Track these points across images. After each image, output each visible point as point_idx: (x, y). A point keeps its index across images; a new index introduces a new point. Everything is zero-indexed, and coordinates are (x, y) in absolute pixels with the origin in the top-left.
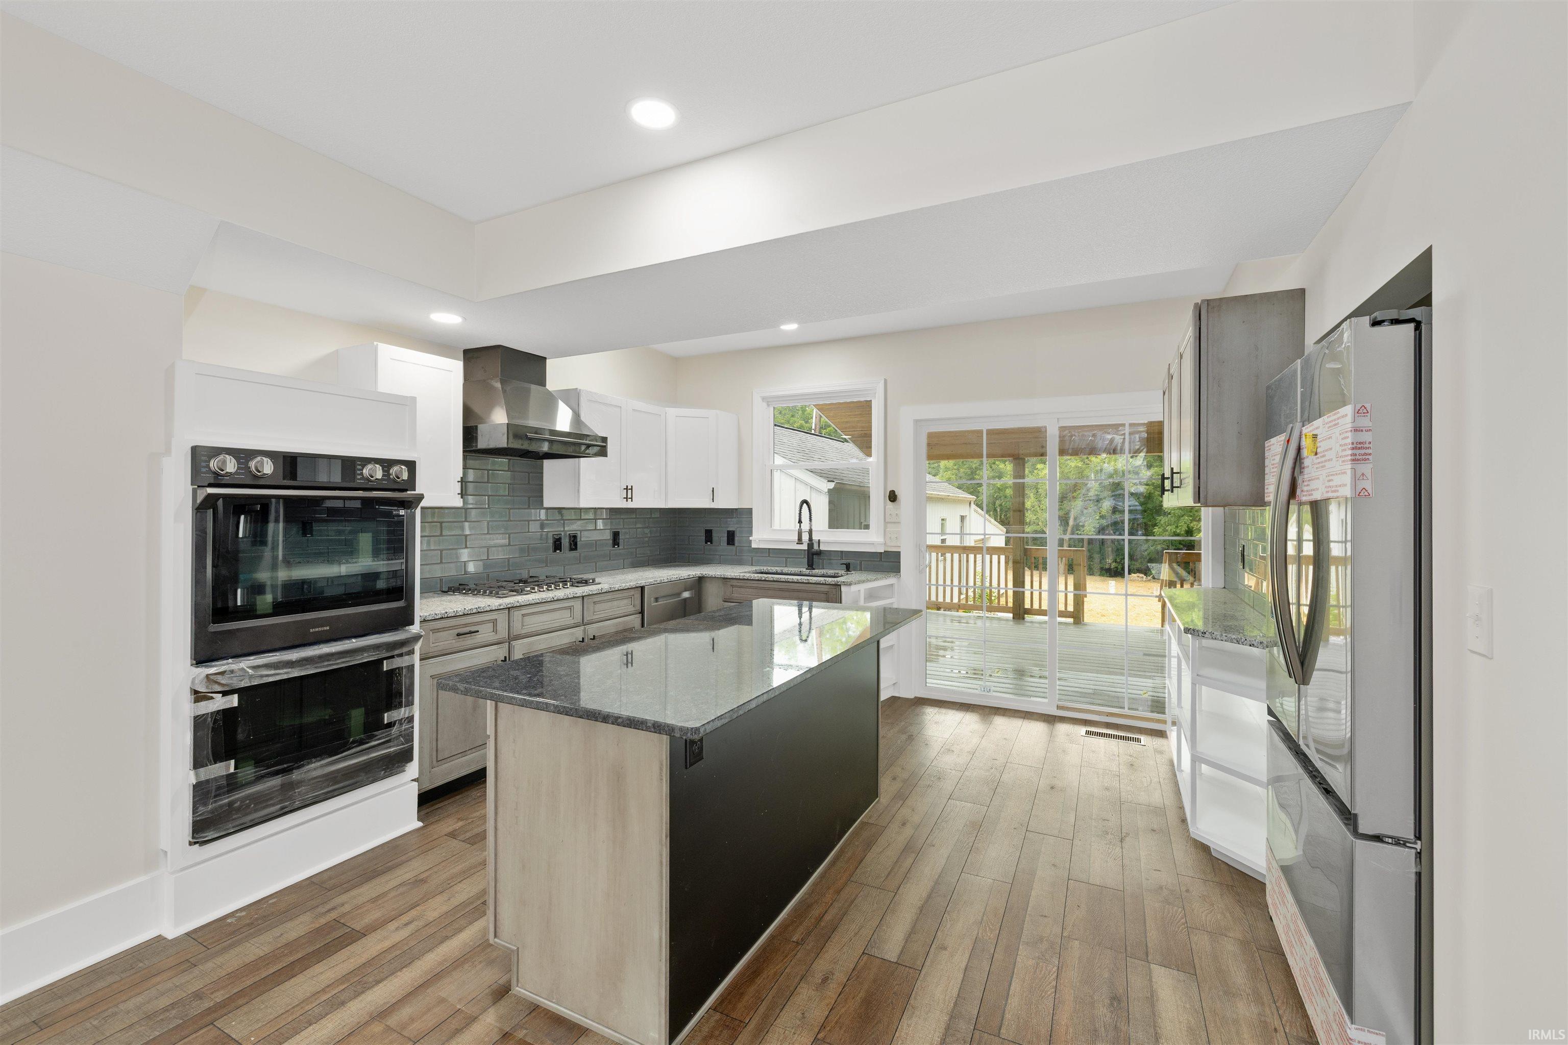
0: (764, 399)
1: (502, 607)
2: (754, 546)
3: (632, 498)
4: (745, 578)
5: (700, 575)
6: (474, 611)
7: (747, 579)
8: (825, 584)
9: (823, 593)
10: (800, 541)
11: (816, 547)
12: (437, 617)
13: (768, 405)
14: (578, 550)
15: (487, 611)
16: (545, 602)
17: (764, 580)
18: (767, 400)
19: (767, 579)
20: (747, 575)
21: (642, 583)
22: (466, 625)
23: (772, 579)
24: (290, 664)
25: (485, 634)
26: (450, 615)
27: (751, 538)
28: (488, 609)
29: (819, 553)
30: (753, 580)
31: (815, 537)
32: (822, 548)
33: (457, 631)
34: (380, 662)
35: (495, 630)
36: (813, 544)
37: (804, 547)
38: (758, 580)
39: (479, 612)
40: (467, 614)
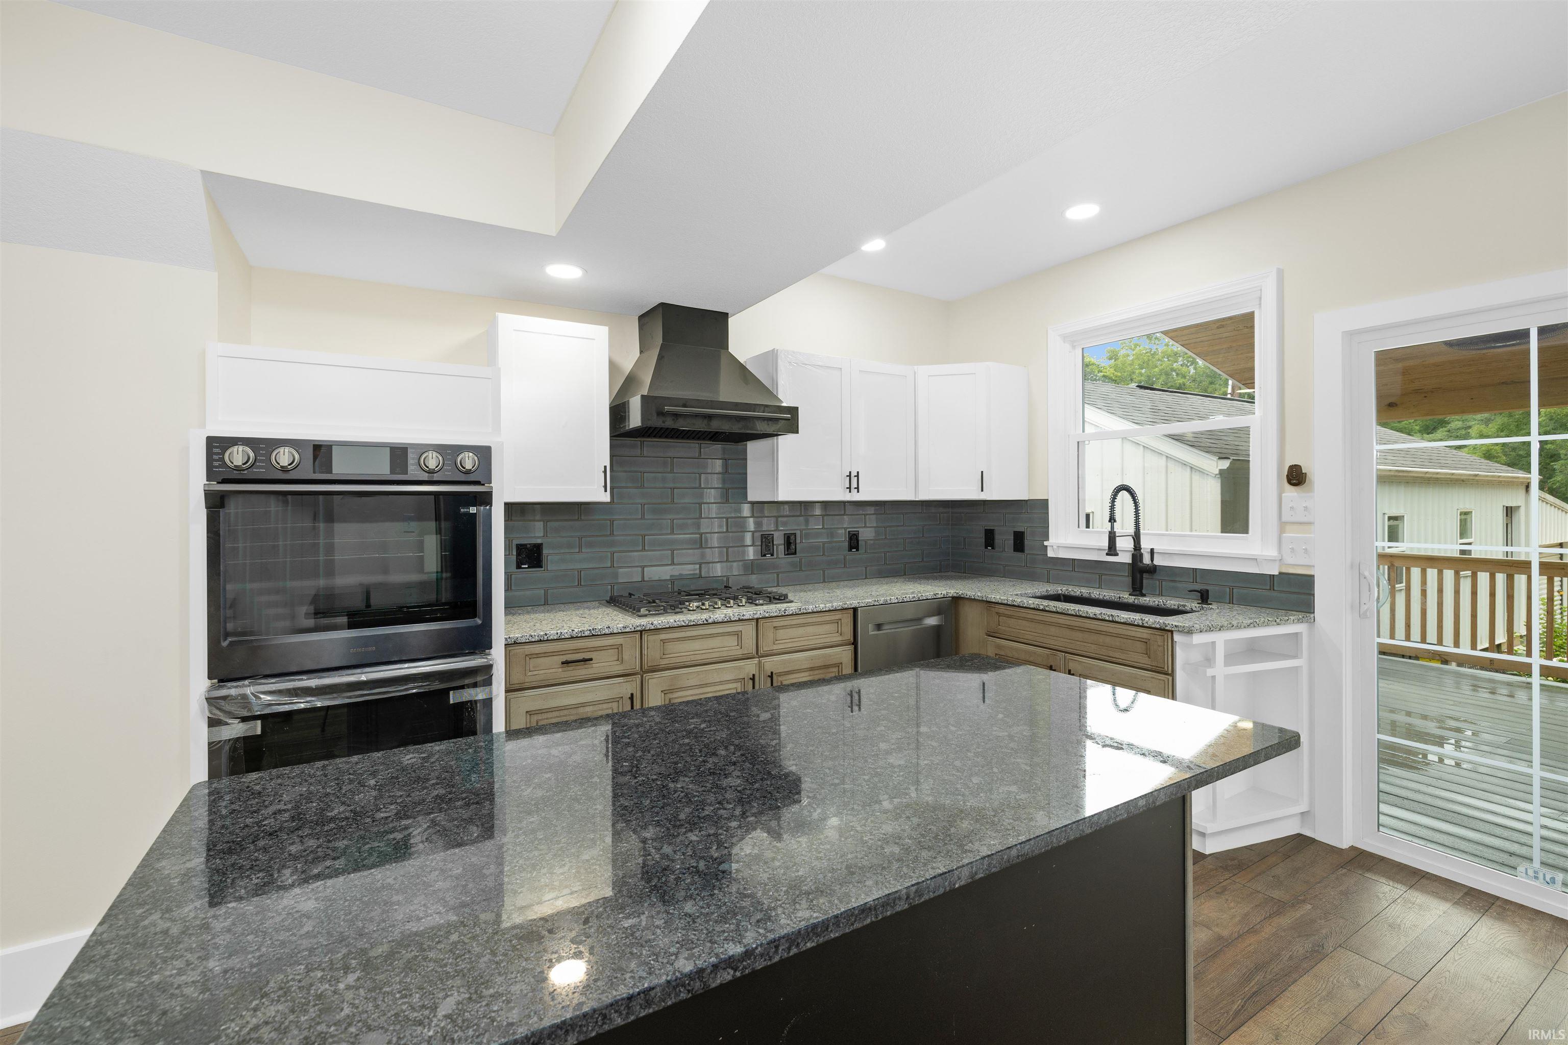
0: (1065, 338)
1: (628, 630)
2: (1051, 554)
3: (858, 488)
4: (1015, 603)
5: (955, 595)
6: (587, 633)
7: (1019, 606)
8: (1143, 626)
9: (1141, 640)
10: (1112, 549)
11: (1147, 560)
12: (533, 640)
13: (1074, 347)
14: (797, 555)
15: (605, 634)
16: (694, 625)
17: (1042, 610)
18: (1071, 339)
19: (1047, 609)
20: (1018, 601)
21: (855, 603)
22: (577, 651)
23: (1054, 610)
24: (308, 692)
25: (604, 663)
26: (552, 637)
27: (1046, 543)
28: (607, 631)
29: (1153, 570)
30: (1026, 608)
31: (1145, 545)
32: (1158, 561)
33: (564, 658)
34: (446, 692)
35: (620, 660)
36: (1141, 555)
37: (1125, 558)
38: (1034, 609)
39: (593, 635)
40: (577, 637)
